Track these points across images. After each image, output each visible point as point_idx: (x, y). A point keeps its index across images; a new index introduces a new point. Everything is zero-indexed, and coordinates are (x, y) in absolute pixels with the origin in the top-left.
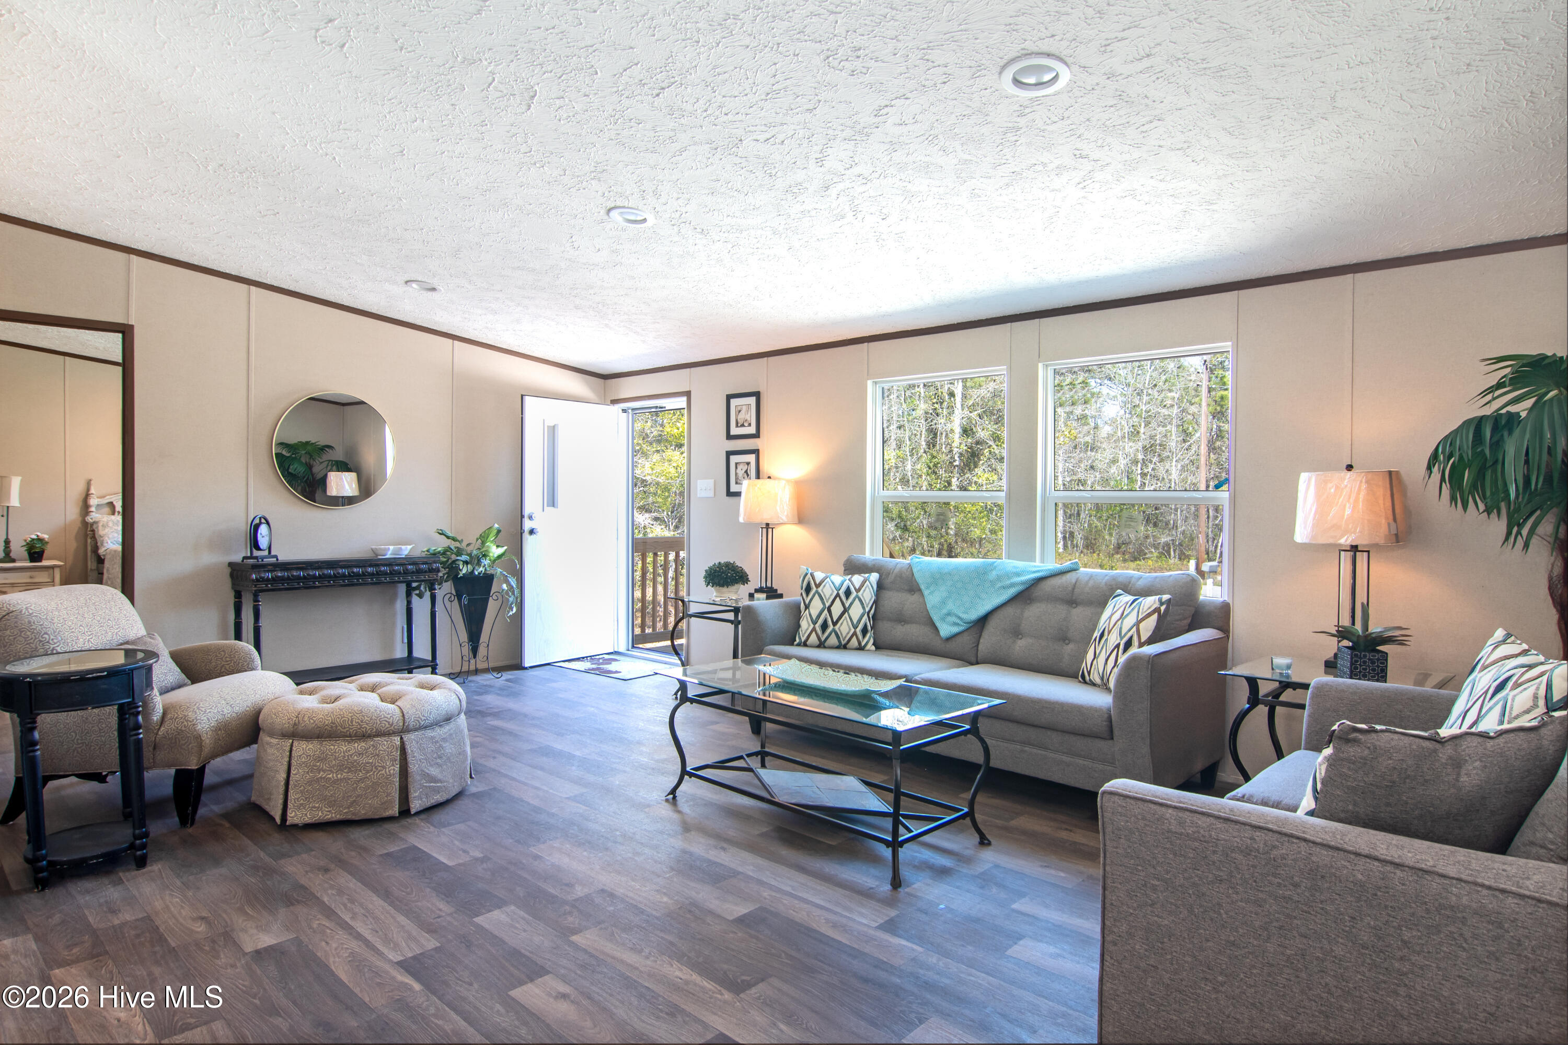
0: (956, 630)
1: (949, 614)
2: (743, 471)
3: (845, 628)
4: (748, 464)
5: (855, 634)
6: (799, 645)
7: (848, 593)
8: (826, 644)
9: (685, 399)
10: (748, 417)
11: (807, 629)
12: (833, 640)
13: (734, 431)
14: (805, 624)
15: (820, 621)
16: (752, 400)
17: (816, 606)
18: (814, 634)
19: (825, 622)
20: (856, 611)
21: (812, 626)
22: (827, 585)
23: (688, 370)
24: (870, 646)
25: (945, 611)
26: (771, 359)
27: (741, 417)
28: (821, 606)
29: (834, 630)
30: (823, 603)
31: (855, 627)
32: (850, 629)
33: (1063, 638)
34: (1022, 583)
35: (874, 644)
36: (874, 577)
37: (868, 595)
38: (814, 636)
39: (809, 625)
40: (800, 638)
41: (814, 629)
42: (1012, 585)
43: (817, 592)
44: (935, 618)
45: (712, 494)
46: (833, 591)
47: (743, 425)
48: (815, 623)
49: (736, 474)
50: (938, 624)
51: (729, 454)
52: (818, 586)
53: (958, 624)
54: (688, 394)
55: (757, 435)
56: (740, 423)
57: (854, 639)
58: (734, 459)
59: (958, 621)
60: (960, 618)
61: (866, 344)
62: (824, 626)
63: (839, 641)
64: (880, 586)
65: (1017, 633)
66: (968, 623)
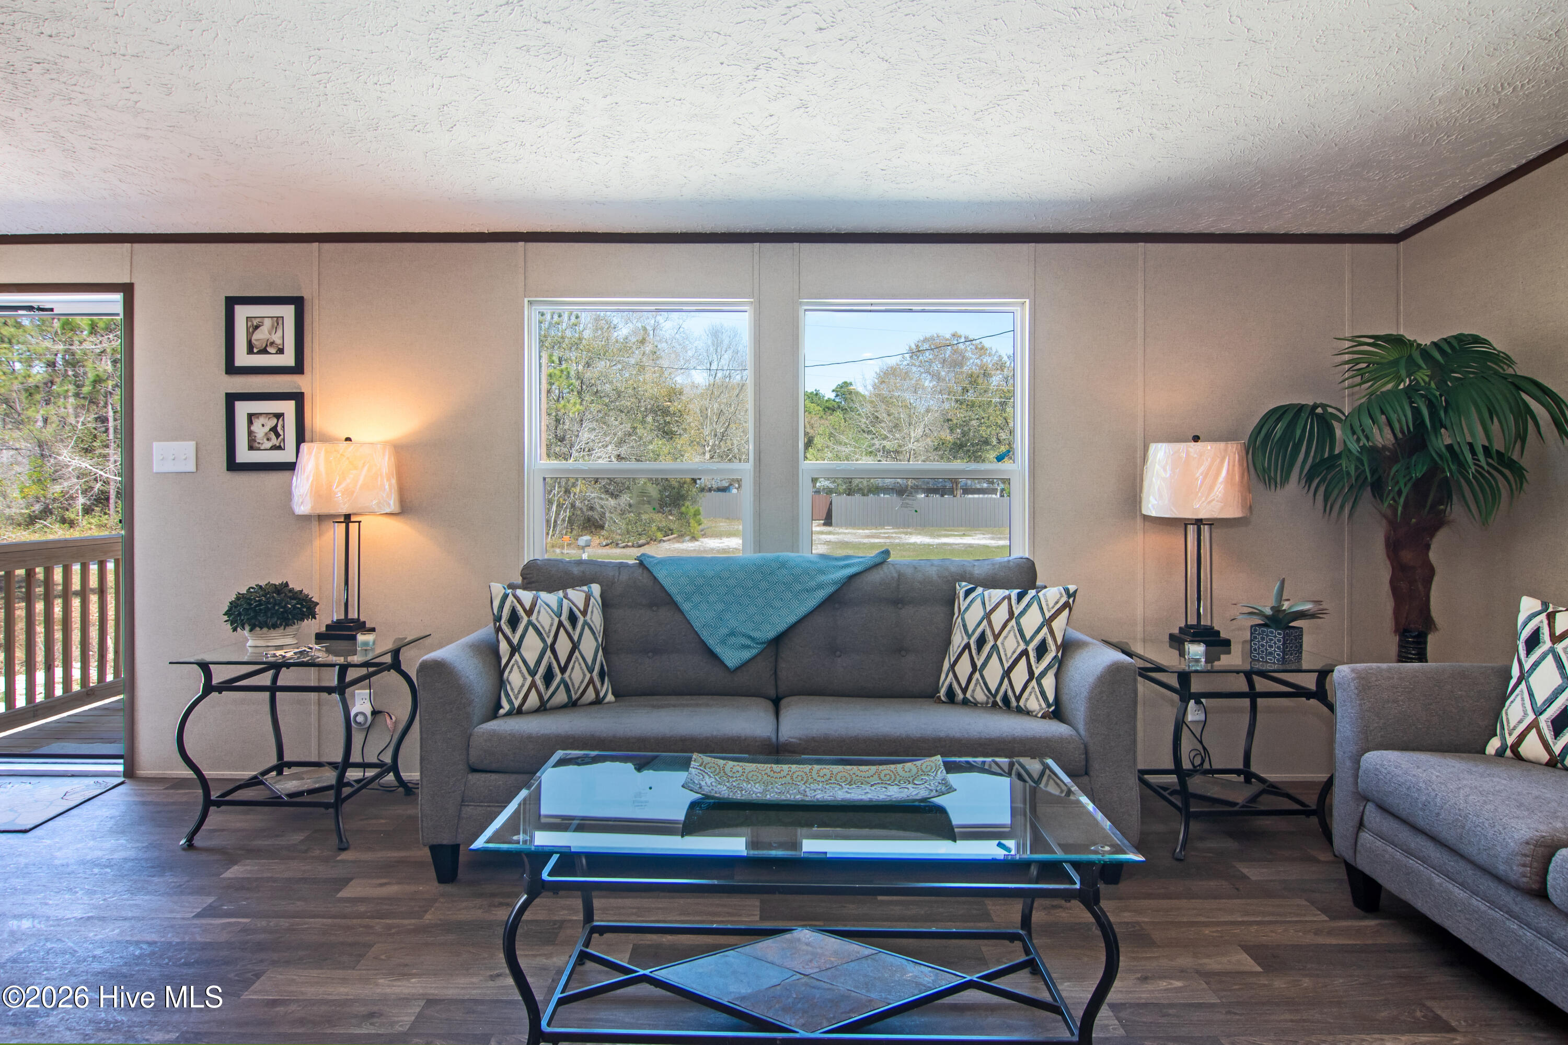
0: (746, 655)
1: (732, 634)
2: (267, 429)
3: (577, 675)
4: (279, 416)
5: (591, 681)
6: (509, 714)
7: (573, 619)
8: (548, 706)
9: (118, 297)
10: (277, 338)
11: (522, 686)
12: (561, 697)
13: (242, 358)
14: (516, 678)
15: (542, 670)
16: (288, 312)
17: (532, 647)
18: (533, 693)
19: (549, 669)
20: (589, 646)
21: (529, 679)
22: (542, 609)
23: (127, 246)
24: (610, 697)
25: (724, 631)
26: (328, 247)
27: (260, 336)
28: (541, 645)
29: (563, 681)
30: (543, 640)
31: (591, 671)
32: (584, 675)
33: (899, 649)
34: (835, 583)
35: (613, 694)
36: (596, 589)
37: (596, 617)
38: (533, 696)
39: (525, 679)
40: (510, 702)
41: (533, 684)
42: (820, 586)
43: (530, 623)
44: (711, 642)
45: (192, 468)
46: (553, 619)
47: (264, 351)
48: (533, 673)
49: (250, 433)
50: (718, 650)
51: (231, 399)
52: (529, 613)
53: (748, 647)
54: (127, 290)
55: (298, 368)
56: (258, 345)
57: (591, 689)
58: (243, 409)
59: (749, 642)
60: (750, 637)
61: (521, 244)
62: (548, 677)
63: (569, 696)
64: (606, 605)
65: (834, 650)
66: (762, 643)
